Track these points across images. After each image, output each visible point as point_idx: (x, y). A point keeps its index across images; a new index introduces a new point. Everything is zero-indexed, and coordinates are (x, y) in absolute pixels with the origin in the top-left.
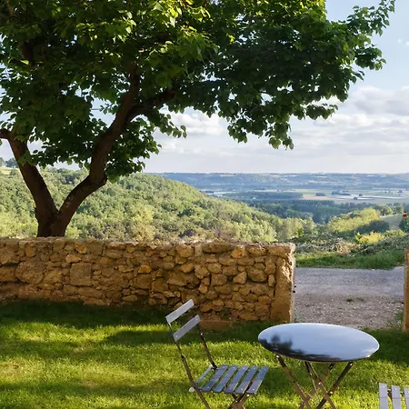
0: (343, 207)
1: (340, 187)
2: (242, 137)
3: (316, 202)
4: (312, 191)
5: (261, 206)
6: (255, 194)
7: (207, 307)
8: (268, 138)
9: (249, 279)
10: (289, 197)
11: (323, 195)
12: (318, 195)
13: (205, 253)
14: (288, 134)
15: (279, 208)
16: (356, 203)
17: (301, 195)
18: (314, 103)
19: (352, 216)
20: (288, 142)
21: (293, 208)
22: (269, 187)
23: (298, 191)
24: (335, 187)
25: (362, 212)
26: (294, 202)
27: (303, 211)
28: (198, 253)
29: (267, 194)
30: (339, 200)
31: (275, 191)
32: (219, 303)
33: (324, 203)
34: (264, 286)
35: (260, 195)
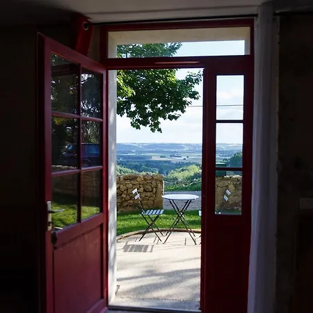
0: (176, 164)
1: (175, 152)
2: (138, 127)
3: (160, 161)
4: (157, 154)
5: (125, 164)
6: (122, 156)
7: (125, 204)
8: (150, 128)
9: (144, 191)
10: (144, 158)
11: (164, 157)
12: (161, 157)
13: (125, 179)
14: (160, 126)
15: (136, 165)
16: (185, 161)
17: (151, 157)
18: (171, 113)
19: (183, 170)
20: (160, 130)
21: (146, 165)
22: (130, 152)
23: (148, 154)
24: (172, 152)
25: (188, 168)
26: (146, 162)
27: (152, 167)
28: (122, 180)
29: (129, 156)
30: (175, 160)
31: (134, 154)
32: (131, 201)
33: (166, 162)
34: (151, 193)
35: (125, 157)
